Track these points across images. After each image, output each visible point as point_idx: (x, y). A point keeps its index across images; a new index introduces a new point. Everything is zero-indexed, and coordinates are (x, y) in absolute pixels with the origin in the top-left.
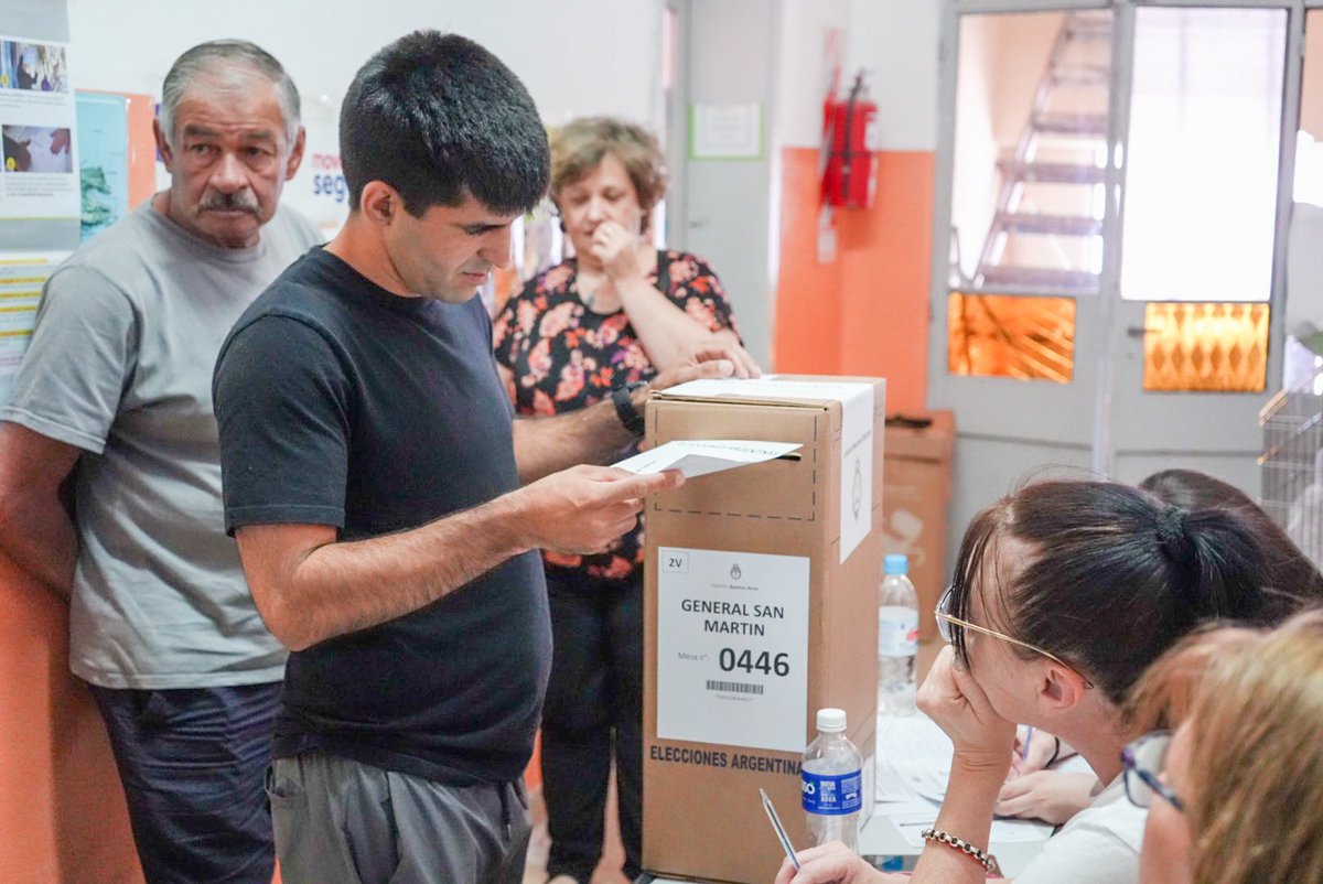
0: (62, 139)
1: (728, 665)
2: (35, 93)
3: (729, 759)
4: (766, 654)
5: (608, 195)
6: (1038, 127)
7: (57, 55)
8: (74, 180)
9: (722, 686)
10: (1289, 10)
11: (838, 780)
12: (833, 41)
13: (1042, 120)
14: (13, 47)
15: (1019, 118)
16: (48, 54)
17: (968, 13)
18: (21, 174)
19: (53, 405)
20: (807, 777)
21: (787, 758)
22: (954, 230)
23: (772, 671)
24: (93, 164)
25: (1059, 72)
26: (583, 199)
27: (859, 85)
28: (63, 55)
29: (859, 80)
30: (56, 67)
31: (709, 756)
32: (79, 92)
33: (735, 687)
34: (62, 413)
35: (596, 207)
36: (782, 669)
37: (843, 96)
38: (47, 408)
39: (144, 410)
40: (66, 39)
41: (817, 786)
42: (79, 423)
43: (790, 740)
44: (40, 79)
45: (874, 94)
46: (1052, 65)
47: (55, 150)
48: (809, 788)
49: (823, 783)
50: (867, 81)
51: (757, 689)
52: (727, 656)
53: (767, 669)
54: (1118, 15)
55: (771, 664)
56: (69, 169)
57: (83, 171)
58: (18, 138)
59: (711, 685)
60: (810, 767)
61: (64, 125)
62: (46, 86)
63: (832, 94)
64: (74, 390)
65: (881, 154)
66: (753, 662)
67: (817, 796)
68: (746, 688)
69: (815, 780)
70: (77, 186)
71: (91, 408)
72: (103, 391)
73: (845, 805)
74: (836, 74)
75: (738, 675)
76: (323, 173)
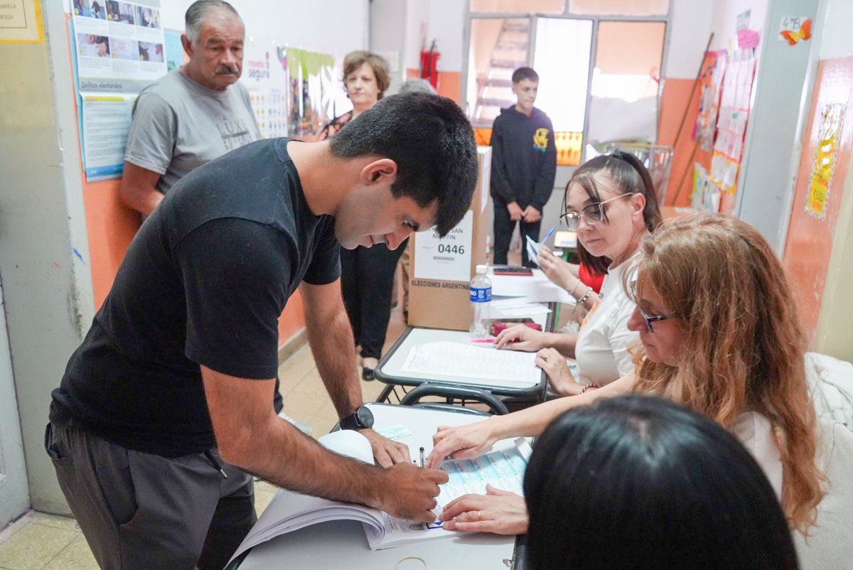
0: (159, 48)
1: (441, 250)
2: (148, 28)
3: (441, 285)
4: (455, 247)
5: (365, 79)
6: (494, 66)
7: (156, 12)
8: (165, 65)
9: (439, 258)
10: (593, 21)
11: (485, 290)
12: (424, 27)
13: (495, 63)
14: (140, 8)
15: (486, 62)
16: (153, 13)
17: (475, 18)
18: (146, 62)
19: (141, 153)
20: (473, 289)
21: (462, 283)
22: (468, 104)
23: (458, 252)
24: (172, 60)
25: (501, 44)
26: (354, 79)
27: (433, 46)
28: (158, 13)
29: (434, 43)
30: (156, 18)
31: (433, 284)
32: (165, 30)
33: (444, 258)
34: (146, 156)
35: (359, 83)
36: (461, 251)
37: (427, 49)
38: (138, 154)
39: (180, 157)
40: (159, 6)
41: (477, 292)
42: (153, 161)
43: (464, 277)
44: (150, 23)
45: (439, 49)
46: (498, 41)
47: (157, 53)
48: (474, 293)
49: (479, 291)
50: (437, 44)
51: (452, 259)
52: (441, 247)
53: (456, 251)
54: (531, 21)
55: (458, 250)
56: (163, 61)
57: (169, 62)
58: (144, 47)
59: (435, 258)
60: (473, 286)
61: (160, 43)
62: (153, 26)
63: (423, 48)
64: (150, 146)
65: (442, 73)
66: (451, 249)
67: (477, 296)
68: (448, 259)
69: (477, 290)
70: (166, 68)
71: (157, 154)
72: (162, 148)
73: (487, 299)
74: (424, 40)
75: (445, 254)
76: (252, 68)
